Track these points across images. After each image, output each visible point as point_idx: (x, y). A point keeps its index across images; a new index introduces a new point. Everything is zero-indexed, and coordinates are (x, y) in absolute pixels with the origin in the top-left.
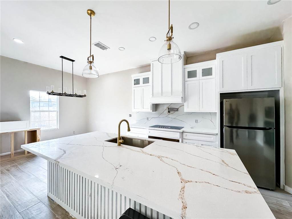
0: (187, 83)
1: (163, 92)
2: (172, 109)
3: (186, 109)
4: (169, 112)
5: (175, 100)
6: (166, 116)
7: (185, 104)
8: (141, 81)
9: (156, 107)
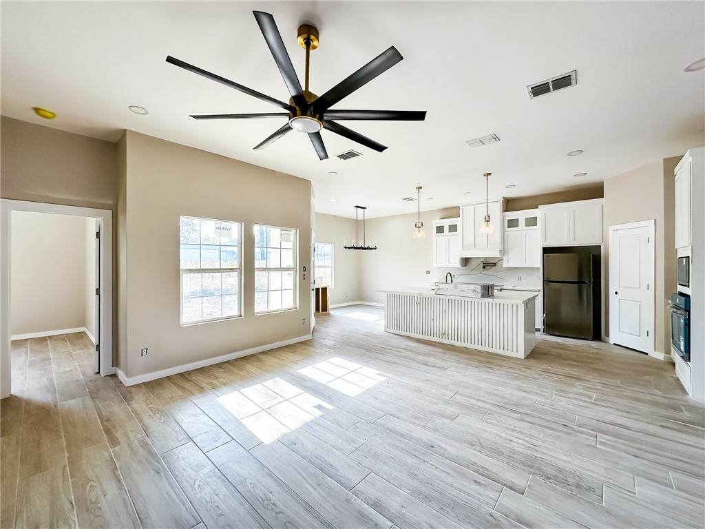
0: (506, 233)
1: (476, 242)
2: (488, 264)
3: (506, 265)
4: (484, 267)
5: (492, 253)
6: (481, 273)
7: (504, 258)
8: (446, 229)
9: (466, 261)
